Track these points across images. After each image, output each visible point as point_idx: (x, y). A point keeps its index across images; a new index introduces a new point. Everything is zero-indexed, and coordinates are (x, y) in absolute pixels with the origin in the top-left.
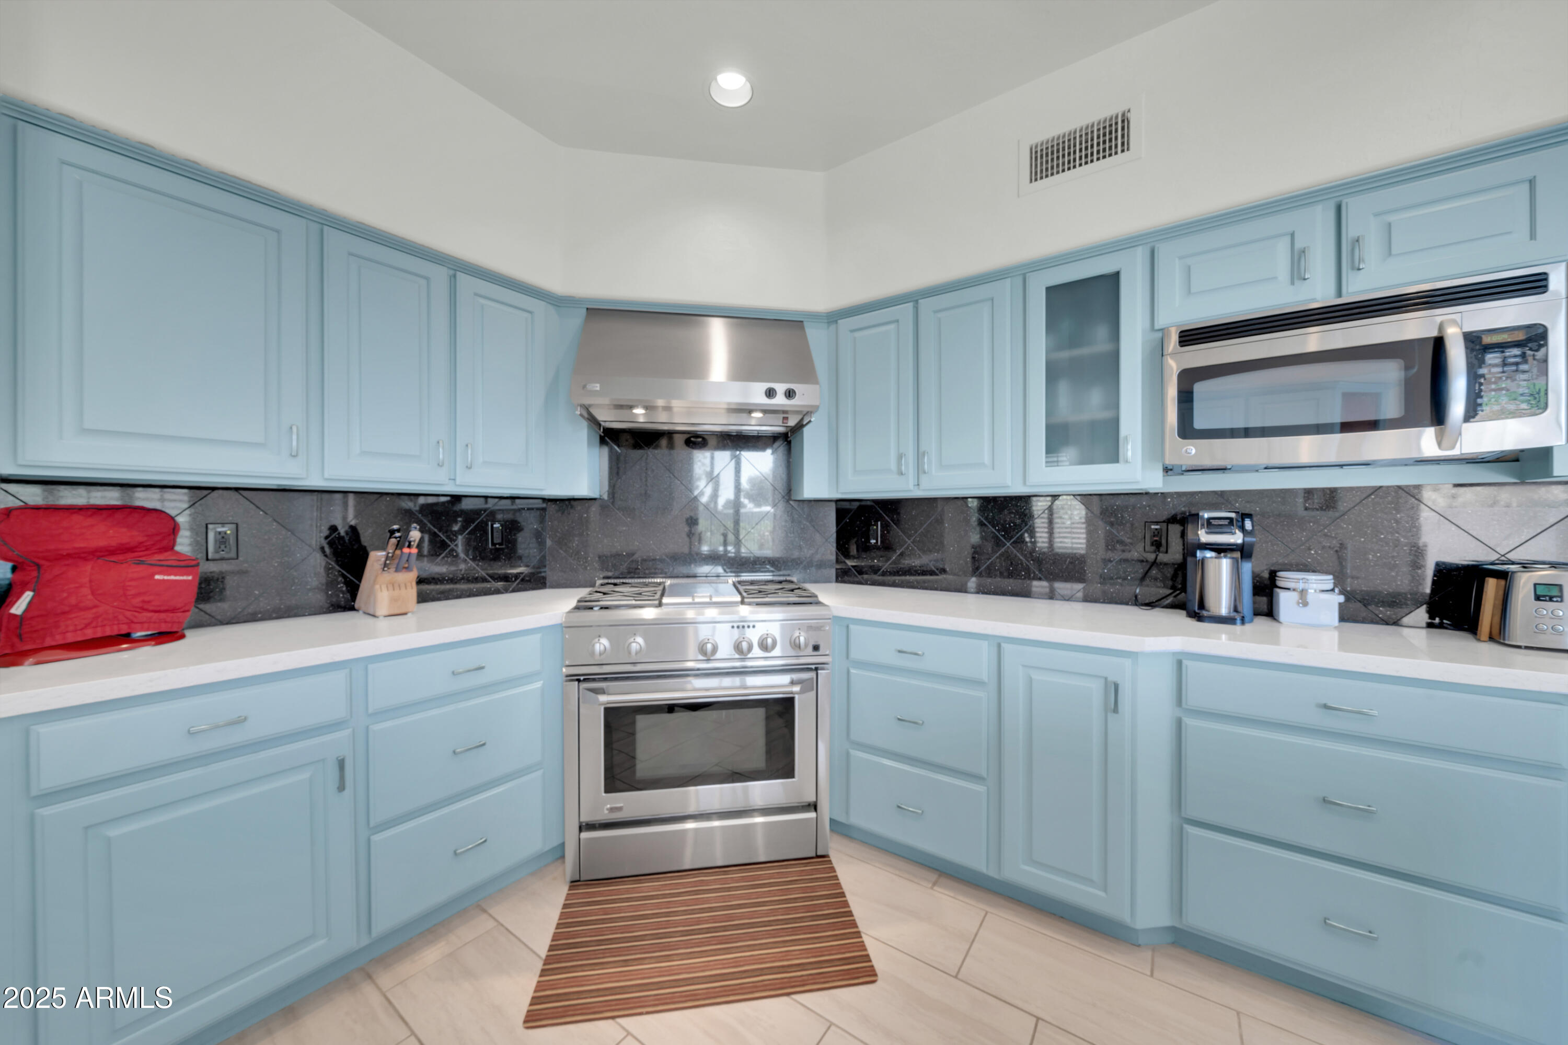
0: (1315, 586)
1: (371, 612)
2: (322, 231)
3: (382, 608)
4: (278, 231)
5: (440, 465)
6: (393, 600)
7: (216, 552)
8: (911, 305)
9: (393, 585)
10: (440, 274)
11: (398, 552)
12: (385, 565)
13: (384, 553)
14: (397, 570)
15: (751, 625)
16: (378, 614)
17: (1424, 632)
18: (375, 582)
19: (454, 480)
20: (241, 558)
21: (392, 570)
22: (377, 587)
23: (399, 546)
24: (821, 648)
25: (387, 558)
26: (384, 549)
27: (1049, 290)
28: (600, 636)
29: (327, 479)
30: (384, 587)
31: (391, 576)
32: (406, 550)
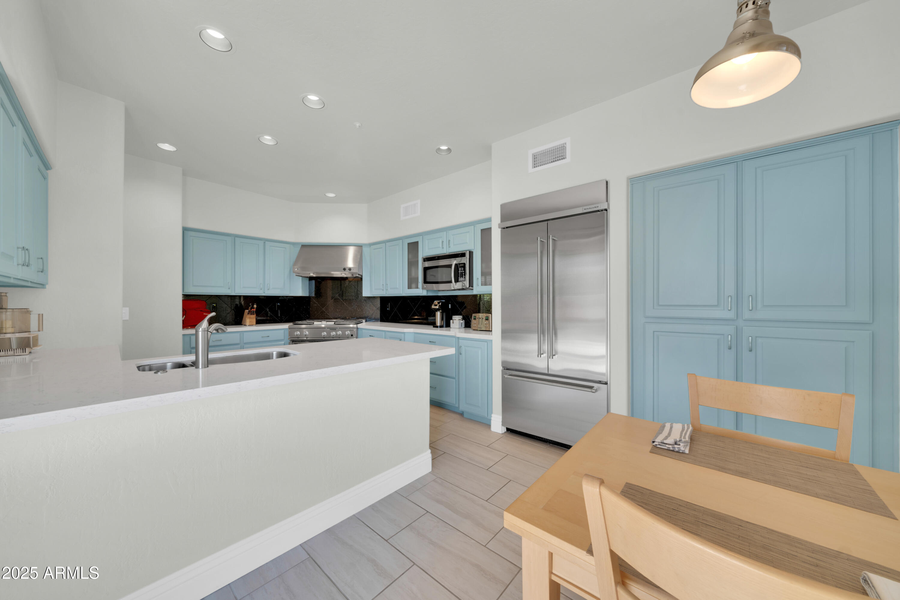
0: (457, 318)
1: (245, 324)
2: (235, 238)
3: (248, 323)
4: (226, 241)
5: (261, 289)
6: (250, 322)
7: (212, 310)
8: (385, 244)
9: (250, 318)
10: (261, 243)
11: (251, 310)
12: (248, 313)
13: (248, 310)
14: (251, 314)
15: (335, 329)
16: (246, 325)
17: (464, 329)
18: (246, 317)
19: (265, 293)
20: (217, 311)
21: (250, 314)
22: (246, 318)
23: (251, 309)
24: (353, 335)
25: (249, 311)
26: (248, 309)
27: (409, 244)
28: (297, 331)
29: (236, 294)
30: (248, 319)
31: (249, 316)
32: (253, 310)
